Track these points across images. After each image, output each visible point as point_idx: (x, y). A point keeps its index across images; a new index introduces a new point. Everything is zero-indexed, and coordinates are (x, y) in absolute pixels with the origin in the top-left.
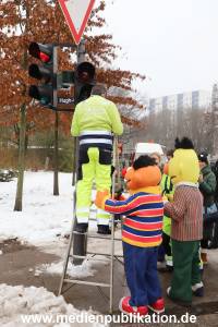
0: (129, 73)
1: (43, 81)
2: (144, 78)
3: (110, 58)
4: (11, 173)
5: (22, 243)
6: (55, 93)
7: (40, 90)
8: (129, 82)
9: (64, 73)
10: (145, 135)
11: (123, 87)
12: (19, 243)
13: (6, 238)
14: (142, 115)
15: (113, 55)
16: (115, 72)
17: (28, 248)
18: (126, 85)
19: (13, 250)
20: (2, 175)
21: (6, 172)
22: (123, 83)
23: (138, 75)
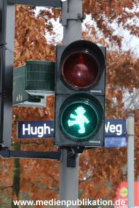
9: (31, 66)
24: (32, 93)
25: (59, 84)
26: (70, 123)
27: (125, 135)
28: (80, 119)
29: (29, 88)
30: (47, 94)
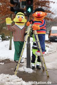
0: (49, 1)
1: (15, 5)
4: (9, 38)
5: (11, 60)
7: (14, 8)
8: (49, 5)
9: (22, 2)
10: (56, 24)
11: (46, 6)
12: (10, 60)
13: (6, 59)
14: (55, 17)
16: (43, 1)
17: (13, 62)
18: (48, 6)
19: (8, 63)
20: (6, 38)
21: (7, 37)
22: (46, 5)
23: (52, 2)
24: (23, 6)
25: (26, 4)
26: (28, 11)
28: (29, 10)
29: (22, 5)
30: (25, 6)
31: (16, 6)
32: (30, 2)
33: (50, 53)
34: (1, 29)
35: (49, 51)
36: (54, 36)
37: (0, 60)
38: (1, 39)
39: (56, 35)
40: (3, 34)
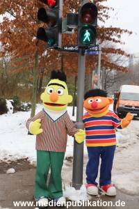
0: (119, 29)
2: (131, 33)
3: (104, 18)
4: (29, 105)
5: (31, 162)
6: (60, 37)
8: (119, 36)
13: (19, 158)
15: (107, 16)
16: (108, 29)
20: (23, 107)
21: (26, 104)
23: (126, 31)
27: (98, 50)
29: (68, 23)
30: (74, 27)
31: (53, 26)
32: (88, 15)
33: (124, 147)
34: (14, 85)
35: (120, 142)
36: (126, 106)
37: (6, 161)
38: (12, 107)
39: (131, 104)
40: (17, 98)
